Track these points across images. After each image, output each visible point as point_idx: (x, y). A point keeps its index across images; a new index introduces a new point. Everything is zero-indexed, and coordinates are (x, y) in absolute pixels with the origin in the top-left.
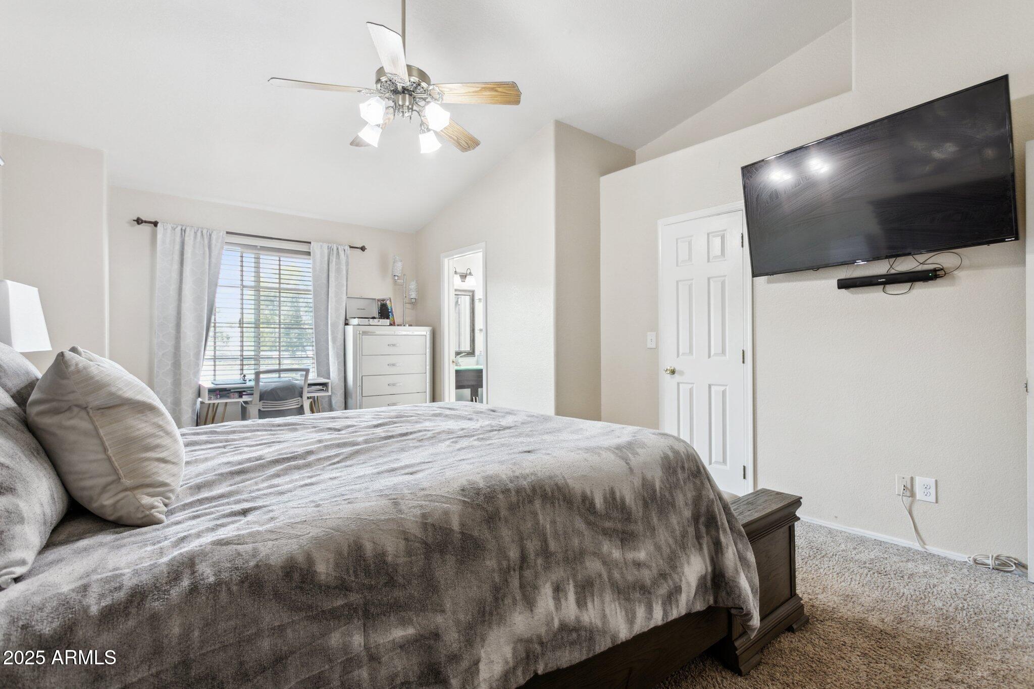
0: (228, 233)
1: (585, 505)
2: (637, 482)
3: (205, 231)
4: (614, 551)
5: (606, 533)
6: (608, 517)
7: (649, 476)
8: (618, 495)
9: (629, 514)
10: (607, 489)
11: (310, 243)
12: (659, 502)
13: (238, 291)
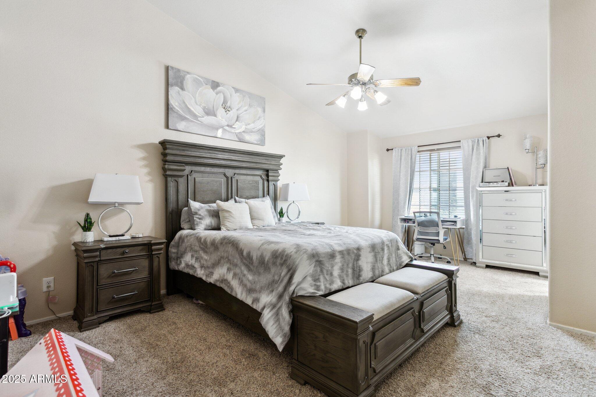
0: (418, 146)
1: (241, 252)
2: (259, 254)
3: (409, 148)
4: (245, 271)
5: (244, 264)
6: (246, 259)
7: (264, 254)
8: (251, 254)
9: (253, 263)
10: (248, 251)
11: (460, 141)
12: (265, 265)
13: (428, 173)
